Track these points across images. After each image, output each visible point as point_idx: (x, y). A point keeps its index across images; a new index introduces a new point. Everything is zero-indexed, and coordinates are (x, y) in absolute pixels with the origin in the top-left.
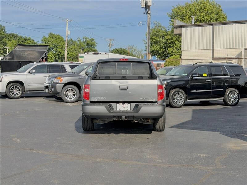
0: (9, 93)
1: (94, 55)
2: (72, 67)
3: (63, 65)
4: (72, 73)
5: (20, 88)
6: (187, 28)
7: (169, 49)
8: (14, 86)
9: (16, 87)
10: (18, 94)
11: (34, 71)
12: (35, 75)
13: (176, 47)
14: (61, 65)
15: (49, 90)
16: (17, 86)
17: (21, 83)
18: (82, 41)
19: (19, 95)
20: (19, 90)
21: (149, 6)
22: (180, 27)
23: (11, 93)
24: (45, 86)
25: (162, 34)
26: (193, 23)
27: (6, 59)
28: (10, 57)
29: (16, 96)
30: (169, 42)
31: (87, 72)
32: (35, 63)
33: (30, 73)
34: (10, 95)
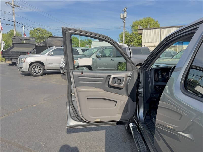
0: (31, 72)
1: (100, 42)
2: (83, 51)
3: (77, 49)
4: (84, 56)
5: (41, 68)
6: (146, 30)
7: (131, 43)
8: (36, 66)
9: (37, 67)
10: (39, 73)
11: (52, 53)
12: (54, 56)
13: (135, 41)
14: (75, 49)
15: (63, 71)
16: (39, 66)
17: (42, 63)
18: (87, 40)
19: (41, 73)
20: (41, 69)
21: (125, 18)
22: (142, 30)
23: (33, 72)
24: (60, 67)
25: (127, 35)
26: (149, 27)
27: (40, 45)
28: (43, 44)
29: (38, 74)
30: (131, 39)
31: (97, 55)
32: (54, 47)
33: (50, 55)
34: (33, 74)
